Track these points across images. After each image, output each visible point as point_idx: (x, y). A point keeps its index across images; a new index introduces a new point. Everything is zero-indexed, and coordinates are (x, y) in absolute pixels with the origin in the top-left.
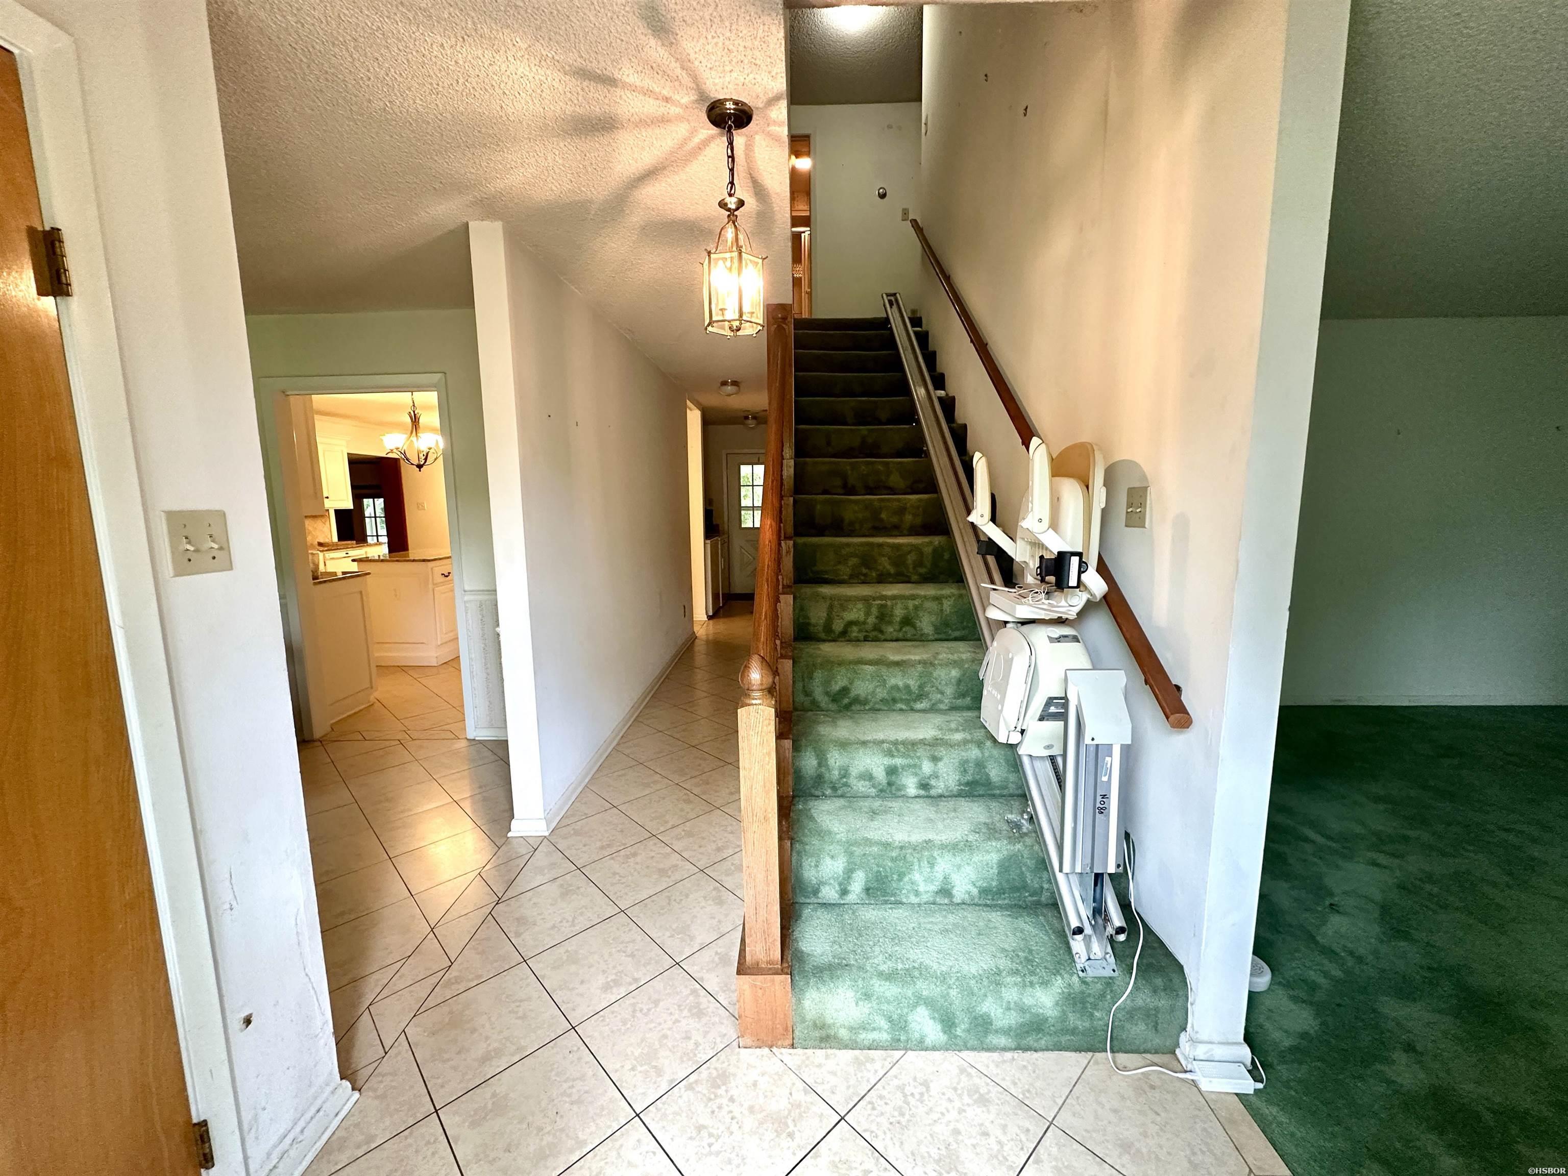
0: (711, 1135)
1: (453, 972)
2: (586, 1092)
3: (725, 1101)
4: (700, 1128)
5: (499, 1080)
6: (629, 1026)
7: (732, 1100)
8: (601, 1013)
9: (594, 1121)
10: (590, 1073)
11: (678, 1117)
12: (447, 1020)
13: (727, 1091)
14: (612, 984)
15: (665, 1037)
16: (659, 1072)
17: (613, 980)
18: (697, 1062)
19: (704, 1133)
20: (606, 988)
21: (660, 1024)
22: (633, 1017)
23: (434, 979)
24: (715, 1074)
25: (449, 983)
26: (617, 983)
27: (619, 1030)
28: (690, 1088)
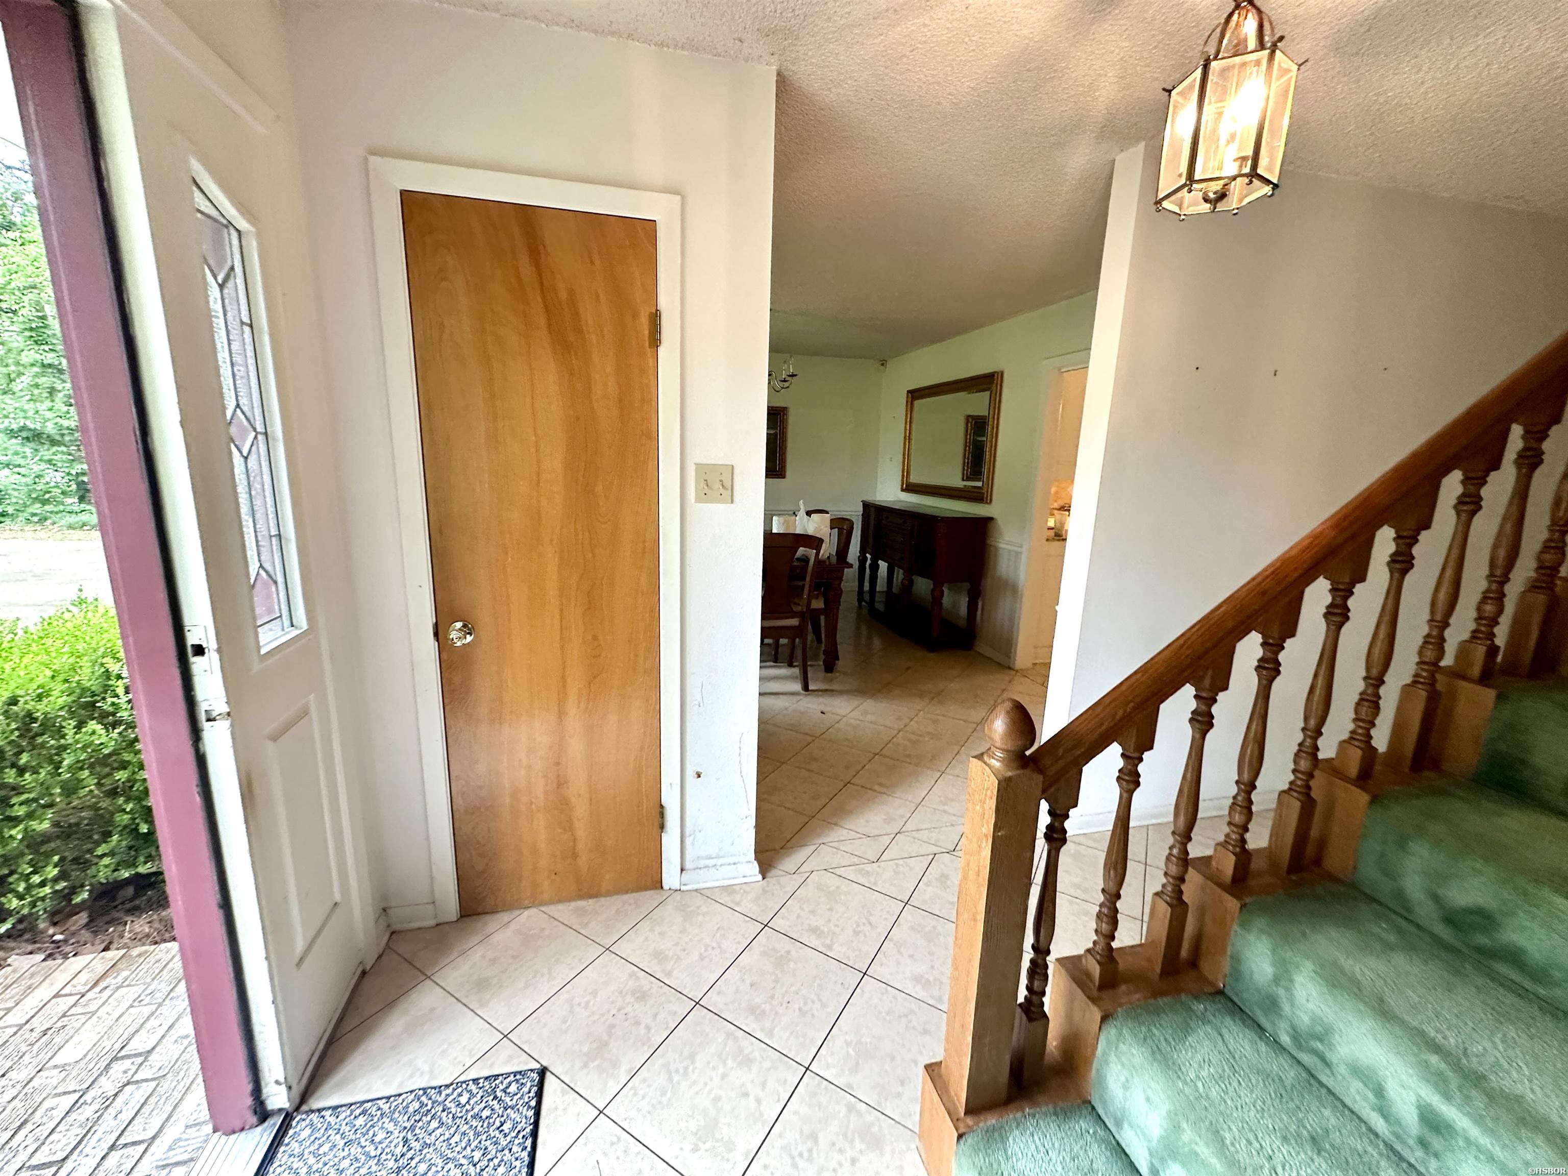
0: (810, 1151)
1: (868, 867)
2: (813, 1016)
3: (849, 1153)
4: (814, 1137)
5: (801, 948)
6: (888, 1018)
7: (854, 1161)
8: (889, 988)
9: (792, 1033)
10: (830, 1010)
11: (817, 1109)
12: (832, 889)
13: (861, 1152)
14: (923, 981)
15: (893, 1058)
16: (855, 1069)
17: (928, 981)
18: (880, 1104)
19: (810, 1144)
20: (917, 979)
21: (904, 1046)
22: (900, 1017)
23: (856, 860)
24: (875, 1129)
25: (860, 871)
26: (927, 984)
27: (880, 1012)
28: (851, 1108)
